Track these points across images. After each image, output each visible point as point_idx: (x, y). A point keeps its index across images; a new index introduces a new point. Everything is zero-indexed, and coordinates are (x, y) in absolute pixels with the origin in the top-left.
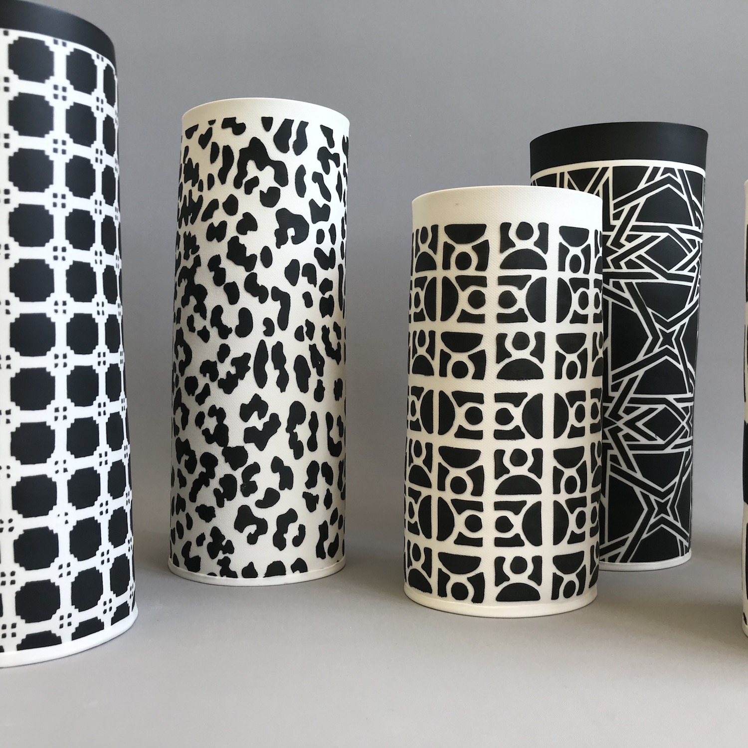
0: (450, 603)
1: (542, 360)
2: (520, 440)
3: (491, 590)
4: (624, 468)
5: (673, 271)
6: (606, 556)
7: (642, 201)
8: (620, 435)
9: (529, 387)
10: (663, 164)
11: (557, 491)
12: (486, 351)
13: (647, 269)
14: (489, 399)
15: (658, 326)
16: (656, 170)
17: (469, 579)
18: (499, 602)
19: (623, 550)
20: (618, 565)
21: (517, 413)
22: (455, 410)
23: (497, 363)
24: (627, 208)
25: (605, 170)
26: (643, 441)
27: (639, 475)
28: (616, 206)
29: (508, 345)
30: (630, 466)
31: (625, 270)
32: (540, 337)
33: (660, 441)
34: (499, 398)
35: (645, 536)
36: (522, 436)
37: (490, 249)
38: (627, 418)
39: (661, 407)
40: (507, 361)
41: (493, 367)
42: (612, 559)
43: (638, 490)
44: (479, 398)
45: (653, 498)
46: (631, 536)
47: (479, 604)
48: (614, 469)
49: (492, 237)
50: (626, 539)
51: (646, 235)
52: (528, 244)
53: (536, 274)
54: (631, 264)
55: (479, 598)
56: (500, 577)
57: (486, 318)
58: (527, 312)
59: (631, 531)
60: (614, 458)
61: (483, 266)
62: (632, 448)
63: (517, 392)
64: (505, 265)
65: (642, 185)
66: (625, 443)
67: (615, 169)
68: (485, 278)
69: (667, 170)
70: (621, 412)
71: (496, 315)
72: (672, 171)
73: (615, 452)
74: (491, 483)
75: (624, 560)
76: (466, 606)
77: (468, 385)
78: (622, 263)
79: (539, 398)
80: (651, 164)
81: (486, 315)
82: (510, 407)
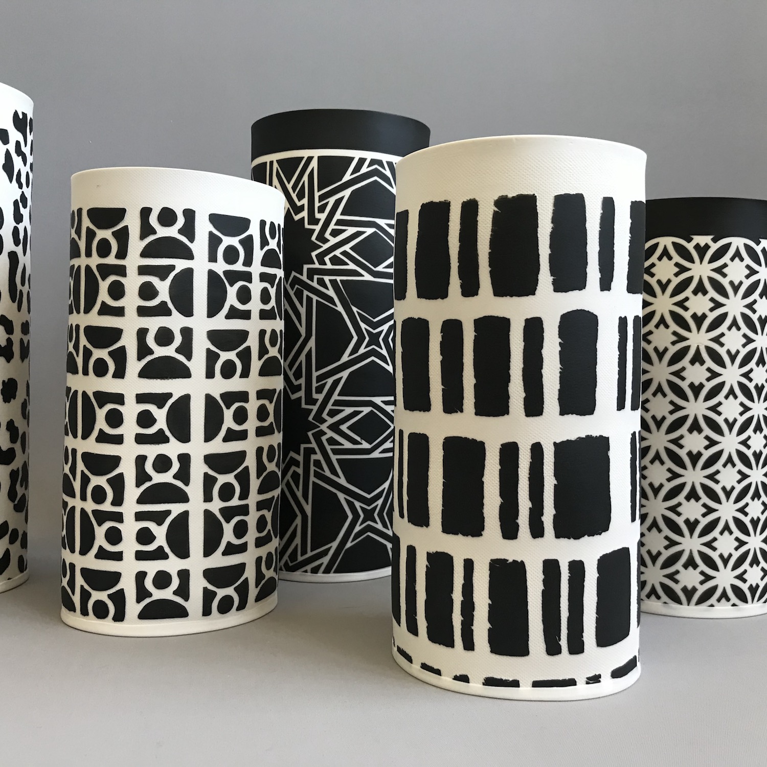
0: (91, 623)
1: (189, 357)
2: (164, 445)
3: (133, 608)
4: (328, 473)
5: (380, 268)
6: (309, 567)
7: (347, 193)
8: (324, 438)
9: (175, 387)
10: (369, 155)
11: (208, 498)
12: (126, 347)
13: (352, 266)
14: (130, 399)
15: (363, 326)
16: (362, 161)
17: (110, 596)
18: (141, 620)
19: (326, 560)
20: (321, 577)
21: (161, 415)
22: (96, 412)
23: (138, 360)
24: (332, 200)
25: (310, 159)
26: (348, 445)
27: (342, 481)
28: (322, 198)
29: (150, 341)
30: (334, 471)
31: (329, 266)
32: (187, 333)
33: (365, 445)
34: (141, 398)
35: (349, 545)
36: (166, 440)
37: (130, 236)
38: (331, 421)
39: (366, 410)
40: (149, 358)
41: (134, 365)
42: (315, 571)
43: (341, 496)
44: (119, 399)
45: (358, 504)
46: (334, 545)
47: (121, 622)
48: (317, 475)
49: (132, 222)
50: (329, 549)
51: (351, 230)
52: (172, 232)
53: (180, 265)
54: (335, 261)
55: (120, 616)
56: (142, 593)
57: (126, 311)
58: (170, 305)
59: (334, 539)
60: (317, 463)
61: (122, 254)
62: (335, 452)
63: (160, 392)
64: (145, 254)
65: (347, 177)
66: (328, 448)
67: (321, 159)
68: (124, 267)
69: (373, 162)
70: (325, 415)
71: (136, 307)
72: (380, 163)
73: (319, 456)
74: (132, 492)
75: (327, 571)
76: (108, 626)
77: (108, 384)
78: (327, 259)
79: (186, 399)
80: (357, 154)
81: (125, 307)
82: (152, 408)
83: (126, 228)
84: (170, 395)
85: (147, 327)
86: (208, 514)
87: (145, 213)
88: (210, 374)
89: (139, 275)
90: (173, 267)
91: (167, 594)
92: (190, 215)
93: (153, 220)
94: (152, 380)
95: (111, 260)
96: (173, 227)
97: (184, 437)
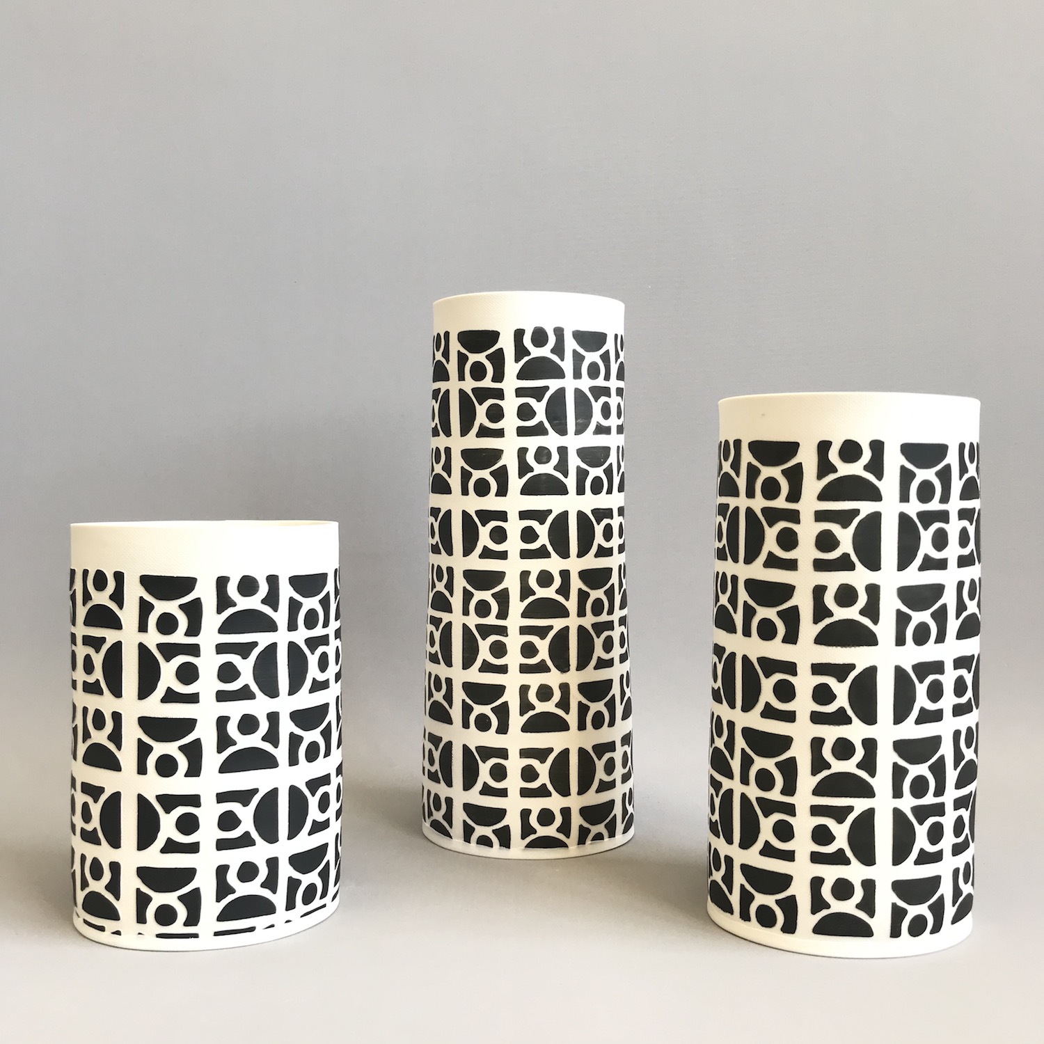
0: (753, 929)
1: (875, 621)
2: (845, 726)
3: (807, 920)
9: (859, 657)
11: (897, 793)
12: (799, 607)
14: (804, 670)
17: (778, 902)
18: (816, 935)
21: (841, 690)
22: (762, 682)
23: (814, 623)
29: (829, 600)
32: (873, 591)
34: (818, 669)
36: (848, 721)
37: (804, 475)
40: (827, 621)
41: (809, 629)
44: (791, 668)
47: (791, 935)
49: (807, 458)
52: (856, 469)
53: (866, 508)
55: (790, 928)
56: (818, 903)
57: (799, 564)
58: (854, 558)
61: (795, 496)
63: (841, 662)
64: (823, 496)
68: (797, 512)
71: (812, 560)
74: (807, 781)
76: (774, 935)
77: (776, 650)
79: (871, 672)
81: (799, 560)
82: (831, 681)
83: (799, 465)
84: (852, 667)
85: (826, 585)
86: (898, 814)
87: (824, 447)
88: (900, 641)
89: (816, 521)
90: (856, 512)
91: (848, 907)
92: (877, 447)
93: (833, 456)
94: (830, 648)
95: (780, 503)
96: (858, 462)
97: (869, 718)
